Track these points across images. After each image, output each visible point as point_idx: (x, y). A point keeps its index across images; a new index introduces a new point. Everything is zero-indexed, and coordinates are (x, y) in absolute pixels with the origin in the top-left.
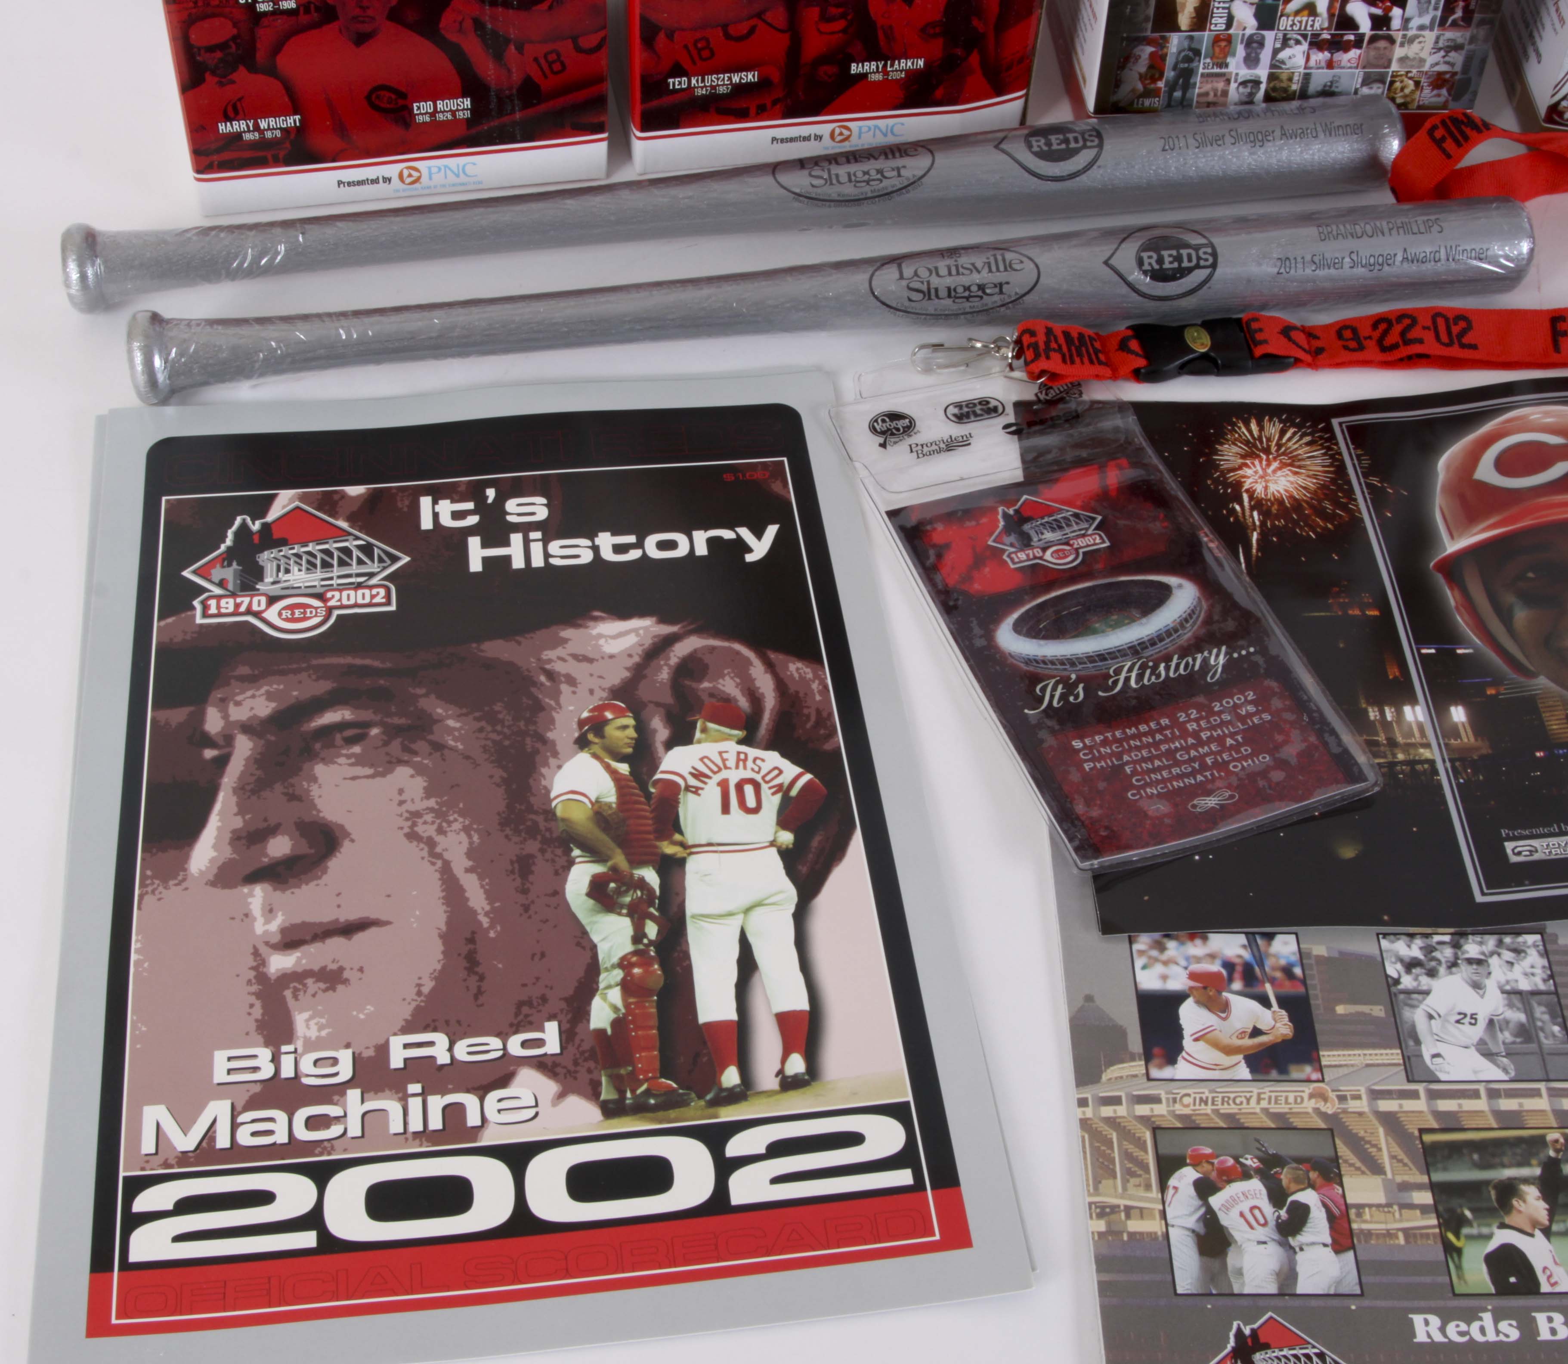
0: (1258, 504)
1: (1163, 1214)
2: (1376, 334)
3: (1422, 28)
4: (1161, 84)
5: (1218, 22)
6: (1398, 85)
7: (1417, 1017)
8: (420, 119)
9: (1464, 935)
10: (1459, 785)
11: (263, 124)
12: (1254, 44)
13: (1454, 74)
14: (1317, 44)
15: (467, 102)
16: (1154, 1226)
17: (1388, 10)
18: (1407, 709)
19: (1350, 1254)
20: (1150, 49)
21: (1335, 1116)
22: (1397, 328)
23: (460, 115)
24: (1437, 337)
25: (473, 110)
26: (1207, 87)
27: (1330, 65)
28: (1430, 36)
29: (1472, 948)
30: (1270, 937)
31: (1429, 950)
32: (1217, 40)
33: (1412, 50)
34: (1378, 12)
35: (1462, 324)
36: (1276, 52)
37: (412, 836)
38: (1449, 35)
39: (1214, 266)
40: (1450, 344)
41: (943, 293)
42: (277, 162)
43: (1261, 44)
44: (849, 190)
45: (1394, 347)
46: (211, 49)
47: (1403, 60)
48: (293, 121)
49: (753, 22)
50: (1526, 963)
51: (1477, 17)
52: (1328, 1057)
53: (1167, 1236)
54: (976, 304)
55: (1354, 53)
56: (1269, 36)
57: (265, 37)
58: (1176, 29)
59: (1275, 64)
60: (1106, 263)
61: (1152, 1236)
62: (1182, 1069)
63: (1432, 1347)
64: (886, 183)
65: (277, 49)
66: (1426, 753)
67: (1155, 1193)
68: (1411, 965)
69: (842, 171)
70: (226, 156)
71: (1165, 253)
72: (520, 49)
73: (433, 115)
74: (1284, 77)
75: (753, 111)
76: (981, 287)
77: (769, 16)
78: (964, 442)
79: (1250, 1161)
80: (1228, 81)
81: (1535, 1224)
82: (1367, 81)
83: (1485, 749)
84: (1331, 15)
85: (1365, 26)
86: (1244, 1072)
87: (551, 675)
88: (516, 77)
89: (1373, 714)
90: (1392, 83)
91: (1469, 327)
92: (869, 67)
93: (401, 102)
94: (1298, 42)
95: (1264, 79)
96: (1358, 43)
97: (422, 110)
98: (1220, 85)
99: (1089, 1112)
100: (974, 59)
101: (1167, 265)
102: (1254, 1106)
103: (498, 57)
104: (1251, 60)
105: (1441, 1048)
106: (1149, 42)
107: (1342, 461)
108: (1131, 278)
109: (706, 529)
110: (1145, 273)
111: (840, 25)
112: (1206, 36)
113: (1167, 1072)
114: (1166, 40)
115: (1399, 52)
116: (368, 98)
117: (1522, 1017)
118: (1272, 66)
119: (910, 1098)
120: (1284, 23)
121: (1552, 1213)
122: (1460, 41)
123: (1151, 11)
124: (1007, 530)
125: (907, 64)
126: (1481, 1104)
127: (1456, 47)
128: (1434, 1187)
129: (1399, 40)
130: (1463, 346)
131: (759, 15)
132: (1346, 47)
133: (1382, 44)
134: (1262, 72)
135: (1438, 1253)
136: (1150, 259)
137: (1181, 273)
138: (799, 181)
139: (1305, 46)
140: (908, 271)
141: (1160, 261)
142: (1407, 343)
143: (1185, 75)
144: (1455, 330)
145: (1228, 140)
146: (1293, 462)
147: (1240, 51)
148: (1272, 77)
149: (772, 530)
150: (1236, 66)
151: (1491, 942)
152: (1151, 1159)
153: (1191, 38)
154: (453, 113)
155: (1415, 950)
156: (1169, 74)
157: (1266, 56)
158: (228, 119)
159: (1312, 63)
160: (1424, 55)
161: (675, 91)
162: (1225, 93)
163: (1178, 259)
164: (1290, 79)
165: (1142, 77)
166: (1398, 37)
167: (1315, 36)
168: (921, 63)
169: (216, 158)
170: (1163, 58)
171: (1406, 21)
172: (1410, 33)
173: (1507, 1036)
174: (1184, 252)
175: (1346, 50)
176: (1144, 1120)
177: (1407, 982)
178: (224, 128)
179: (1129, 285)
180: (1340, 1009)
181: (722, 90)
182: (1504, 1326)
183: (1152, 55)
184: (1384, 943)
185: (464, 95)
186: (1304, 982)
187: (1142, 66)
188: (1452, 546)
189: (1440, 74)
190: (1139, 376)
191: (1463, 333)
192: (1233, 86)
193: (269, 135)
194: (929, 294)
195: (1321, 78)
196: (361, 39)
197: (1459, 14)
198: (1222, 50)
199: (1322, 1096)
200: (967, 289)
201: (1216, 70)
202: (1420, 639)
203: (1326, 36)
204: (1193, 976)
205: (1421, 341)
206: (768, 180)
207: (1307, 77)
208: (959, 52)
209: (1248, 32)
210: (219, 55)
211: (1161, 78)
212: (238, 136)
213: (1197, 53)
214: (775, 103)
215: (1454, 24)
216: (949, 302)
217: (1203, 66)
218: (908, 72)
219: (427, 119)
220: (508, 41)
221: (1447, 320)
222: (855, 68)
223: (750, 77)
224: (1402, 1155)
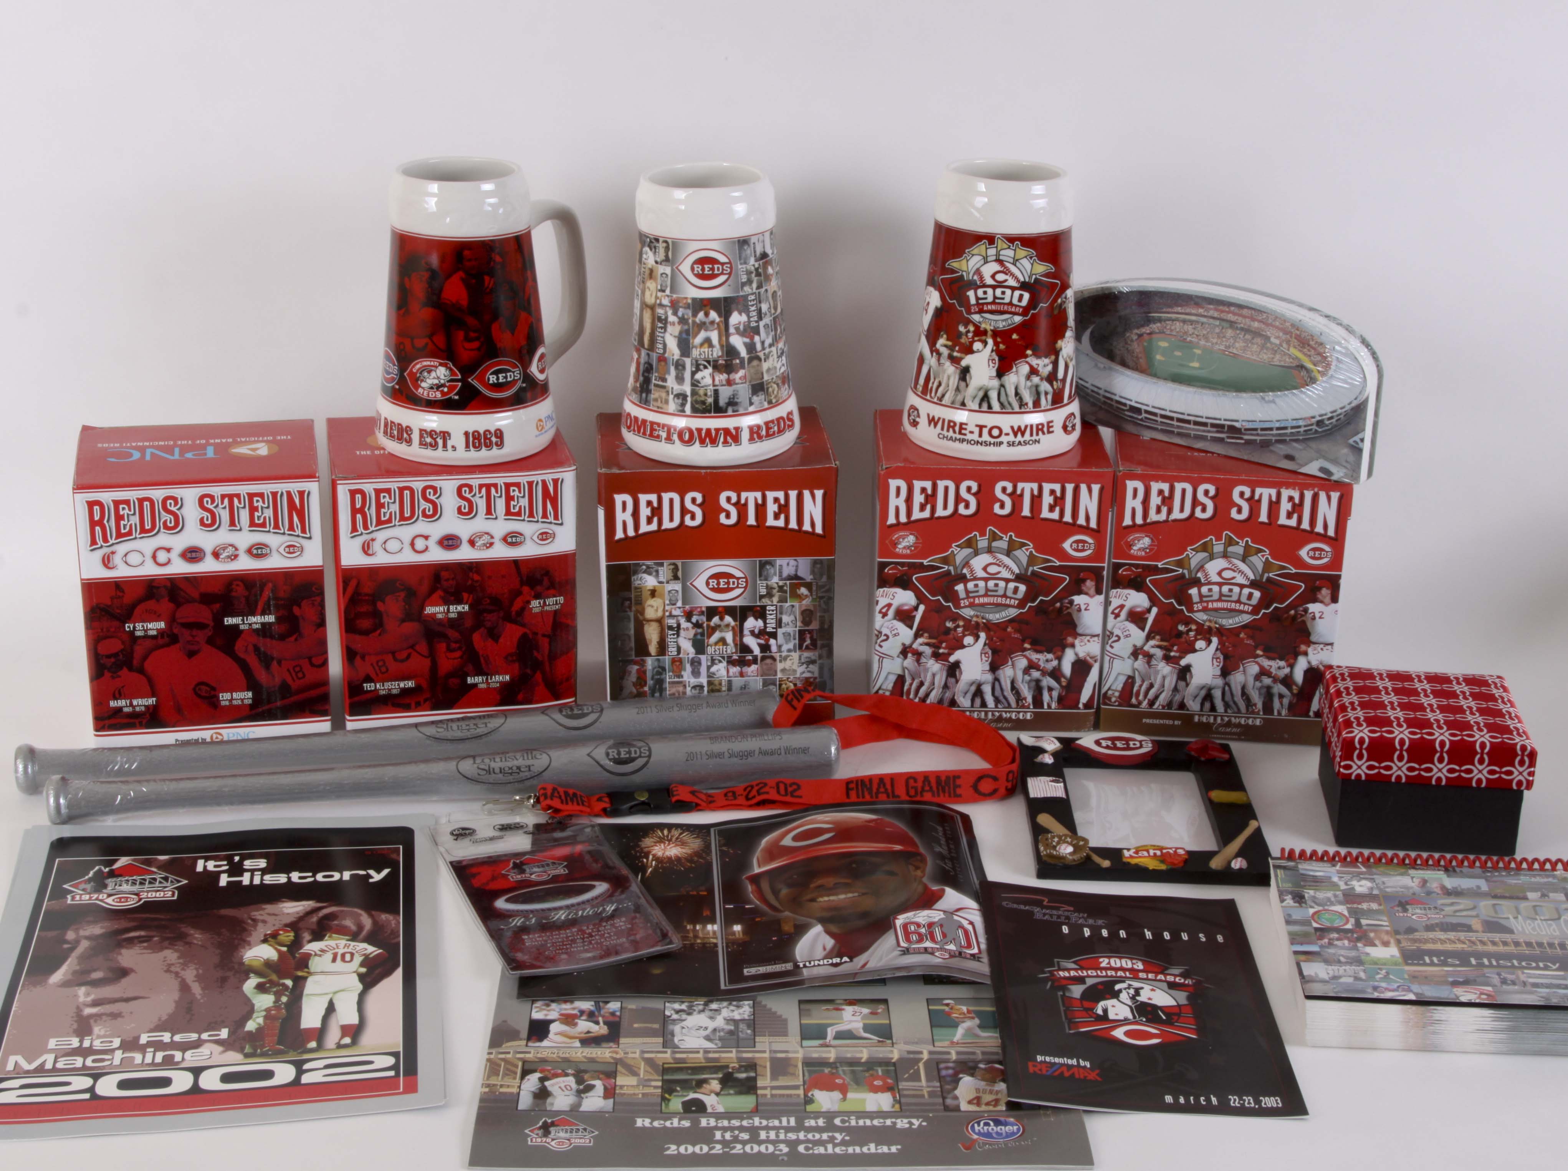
0: (656, 858)
1: (519, 1087)
2: (745, 793)
3: (789, 651)
4: (646, 689)
5: (672, 650)
6: (784, 686)
7: (677, 1029)
8: (223, 703)
9: (712, 1001)
10: (728, 952)
11: (135, 702)
12: (695, 664)
13: (815, 678)
14: (731, 662)
15: (250, 694)
16: (515, 1090)
17: (767, 641)
18: (709, 927)
19: (612, 1100)
20: (636, 667)
21: (621, 1059)
22: (756, 788)
23: (246, 702)
24: (778, 792)
25: (254, 699)
26: (673, 690)
27: (742, 675)
28: (795, 655)
29: (714, 1006)
30: (607, 1002)
31: (690, 1007)
32: (673, 661)
33: (787, 664)
34: (762, 642)
35: (795, 787)
36: (709, 668)
37: (168, 971)
38: (806, 654)
39: (649, 756)
40: (786, 794)
41: (497, 771)
42: (141, 726)
43: (700, 663)
44: (459, 734)
45: (754, 797)
46: (108, 657)
47: (783, 670)
48: (151, 701)
49: (410, 650)
50: (741, 1011)
51: (819, 643)
52: (622, 1040)
53: (519, 1094)
54: (516, 776)
55: (754, 667)
56: (703, 658)
57: (139, 651)
58: (649, 655)
59: (710, 675)
60: (588, 755)
61: (512, 1094)
62: (545, 1043)
63: (644, 1128)
64: (478, 730)
65: (145, 658)
66: (714, 941)
67: (518, 1080)
68: (678, 1012)
69: (455, 726)
70: (113, 721)
71: (622, 750)
72: (279, 663)
73: (231, 700)
74: (717, 683)
75: (413, 705)
76: (519, 768)
77: (417, 648)
78: (501, 837)
79: (570, 1071)
80: (685, 686)
81: (712, 1092)
82: (766, 683)
83: (747, 938)
84: (736, 645)
85: (757, 651)
86: (578, 1044)
87: (254, 920)
88: (277, 680)
89: (689, 927)
90: (780, 685)
91: (799, 787)
92: (478, 679)
93: (213, 693)
94: (720, 662)
95: (705, 684)
96: (755, 661)
97: (225, 698)
98: (681, 689)
99: (492, 1056)
100: (538, 676)
101: (622, 756)
102: (579, 1055)
103: (267, 667)
104: (696, 673)
105: (684, 1038)
106: (635, 663)
107: (710, 844)
108: (602, 763)
109: (351, 870)
110: (610, 760)
111: (458, 654)
112: (667, 659)
113: (538, 1044)
114: (644, 661)
115: (780, 666)
116: (194, 689)
117: (732, 1028)
118: (709, 676)
119: (401, 1049)
120: (710, 650)
121: (722, 1089)
122: (813, 658)
123: (633, 644)
124: (513, 868)
125: (499, 678)
126: (700, 1055)
127: (812, 662)
128: (663, 1081)
129: (778, 659)
130: (792, 796)
131: (412, 647)
132: (748, 664)
133: (769, 661)
134: (703, 680)
135: (659, 1100)
136: (613, 753)
137: (632, 760)
138: (431, 731)
139: (724, 664)
140: (478, 760)
141: (619, 753)
142: (759, 794)
143: (659, 684)
144: (790, 789)
145: (676, 709)
146: (683, 844)
147: (688, 668)
148: (710, 683)
149: (386, 871)
150: (687, 675)
151: (725, 1004)
152: (519, 1071)
153: (658, 660)
154: (242, 700)
155: (684, 1007)
156: (650, 682)
157: (703, 669)
158: (115, 698)
159: (731, 674)
160: (795, 667)
161: (368, 692)
162: (685, 693)
163: (629, 752)
164: (720, 684)
165: (635, 684)
166: (777, 656)
167: (729, 657)
168: (508, 678)
169: (107, 722)
170: (645, 672)
171: (779, 647)
172: (784, 654)
173: (722, 1034)
174: (633, 750)
175: (749, 666)
176: (520, 1059)
177: (675, 1016)
178: (113, 704)
179: (601, 766)
180: (636, 1025)
181: (395, 692)
182: (683, 1122)
183: (638, 670)
184: (667, 1004)
185: (248, 690)
186: (620, 1017)
187: (633, 677)
188: (757, 870)
189: (807, 679)
190: (605, 813)
191: (795, 790)
192: (688, 689)
193: (138, 709)
194: (489, 771)
195: (738, 682)
196: (191, 654)
197: (808, 642)
198: (678, 667)
199: (617, 1053)
200: (511, 768)
201: (676, 680)
202: (726, 901)
203: (735, 657)
204: (561, 1015)
205: (767, 793)
206: (414, 730)
207: (730, 683)
208: (529, 671)
209: (691, 656)
210: (113, 660)
211: (645, 685)
212: (120, 710)
213: (664, 669)
214: (425, 700)
215: (807, 648)
216: (501, 776)
217: (669, 677)
218: (501, 683)
219: (227, 703)
220: (273, 659)
221: (785, 785)
222: (470, 680)
223: (410, 684)
224: (650, 1070)
